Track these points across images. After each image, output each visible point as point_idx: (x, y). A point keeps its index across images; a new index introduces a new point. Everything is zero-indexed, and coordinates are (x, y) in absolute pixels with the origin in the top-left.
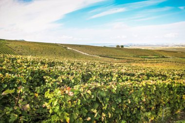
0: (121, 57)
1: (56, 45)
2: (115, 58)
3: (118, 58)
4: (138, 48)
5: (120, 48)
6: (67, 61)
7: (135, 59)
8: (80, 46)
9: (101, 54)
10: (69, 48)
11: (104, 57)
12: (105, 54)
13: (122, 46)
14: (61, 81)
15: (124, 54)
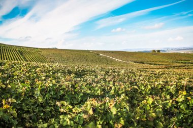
0: (158, 63)
1: (88, 51)
2: (151, 64)
3: (155, 64)
4: (176, 52)
5: (157, 53)
6: (100, 68)
7: (174, 64)
8: (113, 52)
9: (136, 60)
10: (101, 55)
11: (139, 63)
12: (140, 60)
13: (159, 51)
14: (91, 112)
15: (161, 60)
